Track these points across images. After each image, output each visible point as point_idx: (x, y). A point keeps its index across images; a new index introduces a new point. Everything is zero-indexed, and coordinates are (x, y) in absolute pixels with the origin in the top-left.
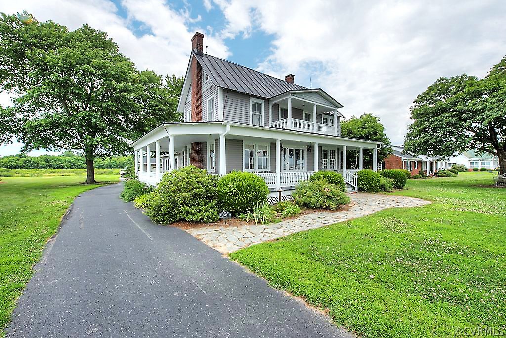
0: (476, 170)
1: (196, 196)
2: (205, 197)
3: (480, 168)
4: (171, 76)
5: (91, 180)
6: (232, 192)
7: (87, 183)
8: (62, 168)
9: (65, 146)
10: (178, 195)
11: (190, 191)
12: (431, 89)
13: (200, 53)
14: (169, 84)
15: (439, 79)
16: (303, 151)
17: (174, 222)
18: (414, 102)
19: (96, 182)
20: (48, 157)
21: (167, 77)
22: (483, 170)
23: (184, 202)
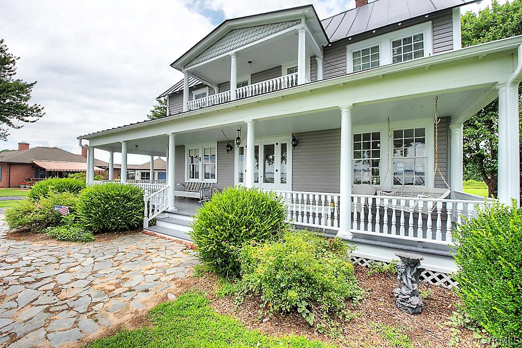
16: (284, 145)
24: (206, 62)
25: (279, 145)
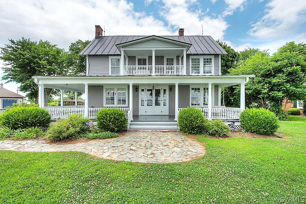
16: (165, 90)
24: (139, 49)
25: (163, 90)
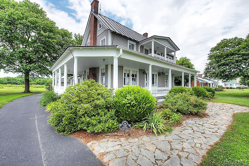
0: (227, 88)
1: (96, 107)
2: (104, 108)
3: (229, 87)
4: (77, 34)
5: (28, 91)
6: (130, 103)
7: (25, 92)
8: (17, 84)
9: (11, 70)
10: (79, 106)
11: (91, 102)
12: (219, 45)
13: (96, 12)
14: (76, 38)
15: (223, 40)
16: (156, 75)
17: (75, 132)
18: (210, 51)
19: (30, 92)
20: (9, 78)
21: (75, 35)
22: (231, 88)
23: (86, 113)
